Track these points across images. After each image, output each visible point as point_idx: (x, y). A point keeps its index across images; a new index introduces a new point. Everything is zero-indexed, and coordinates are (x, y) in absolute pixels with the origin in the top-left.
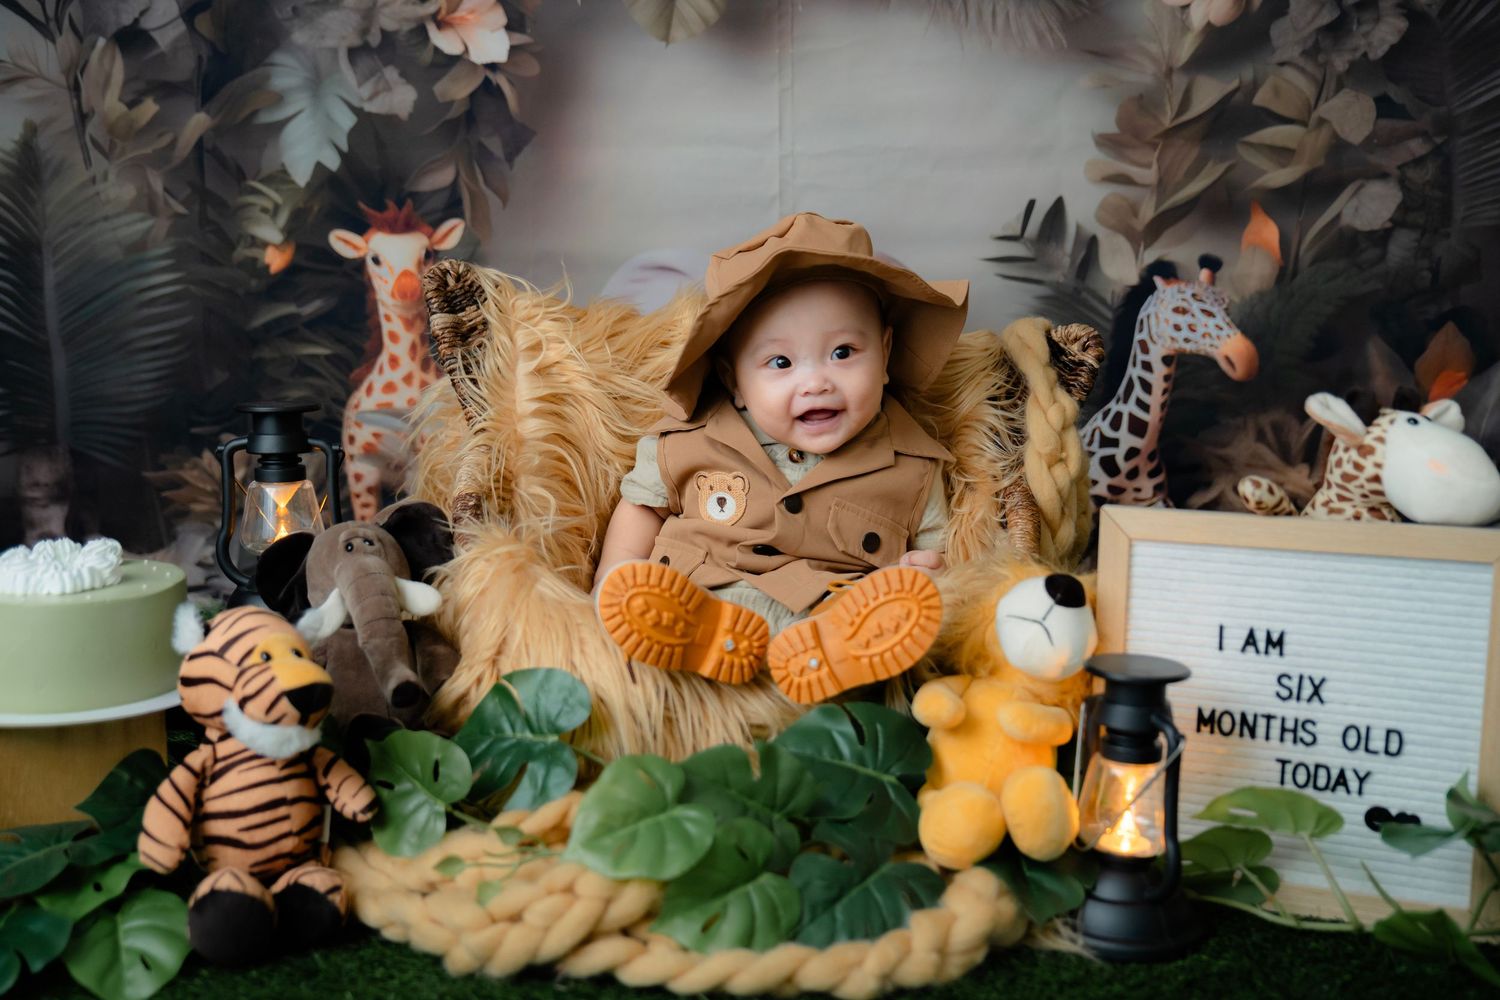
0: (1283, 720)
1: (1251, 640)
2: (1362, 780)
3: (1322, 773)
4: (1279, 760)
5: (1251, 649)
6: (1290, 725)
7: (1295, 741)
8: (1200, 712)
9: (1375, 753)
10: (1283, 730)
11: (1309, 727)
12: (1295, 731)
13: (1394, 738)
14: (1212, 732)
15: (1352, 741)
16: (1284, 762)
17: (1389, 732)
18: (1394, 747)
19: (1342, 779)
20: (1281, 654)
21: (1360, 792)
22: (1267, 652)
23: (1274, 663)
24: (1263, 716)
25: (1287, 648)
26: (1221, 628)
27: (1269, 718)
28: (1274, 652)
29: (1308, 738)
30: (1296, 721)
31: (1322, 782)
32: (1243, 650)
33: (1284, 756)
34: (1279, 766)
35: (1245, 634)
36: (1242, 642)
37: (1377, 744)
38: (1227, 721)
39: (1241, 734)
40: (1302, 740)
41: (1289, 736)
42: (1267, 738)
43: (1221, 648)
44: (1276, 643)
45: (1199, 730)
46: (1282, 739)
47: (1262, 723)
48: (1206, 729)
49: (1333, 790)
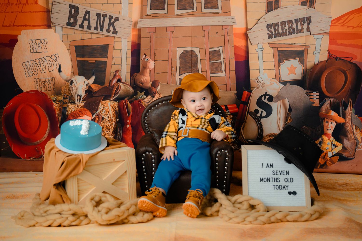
0: (274, 178)
1: (268, 165)
2: (287, 187)
3: (281, 186)
4: (273, 185)
5: (268, 167)
6: (276, 179)
7: (277, 182)
8: (261, 178)
9: (289, 182)
10: (275, 180)
12: (276, 180)
13: (292, 179)
14: (263, 182)
15: (286, 180)
16: (274, 185)
17: (291, 178)
18: (292, 181)
19: (284, 187)
20: (273, 167)
21: (287, 189)
22: (270, 167)
23: (271, 169)
24: (271, 178)
25: (273, 166)
26: (263, 164)
27: (272, 178)
28: (271, 167)
29: (279, 181)
30: (277, 178)
32: (267, 167)
33: (274, 184)
34: (273, 186)
35: (266, 165)
36: (266, 166)
37: (289, 181)
39: (268, 182)
40: (278, 181)
41: (276, 181)
42: (272, 182)
43: (262, 167)
44: (272, 166)
45: (261, 182)
46: (275, 182)
47: (271, 179)
48: (262, 181)
49: (283, 189)
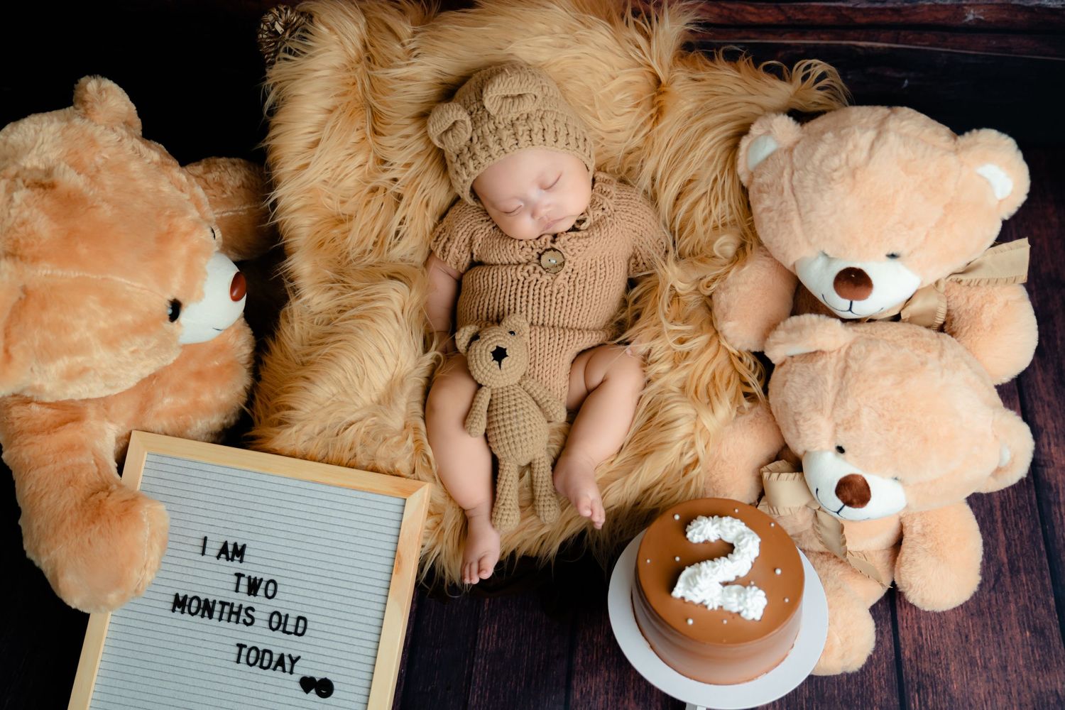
11: (250, 612)
31: (265, 664)
38: (195, 603)
